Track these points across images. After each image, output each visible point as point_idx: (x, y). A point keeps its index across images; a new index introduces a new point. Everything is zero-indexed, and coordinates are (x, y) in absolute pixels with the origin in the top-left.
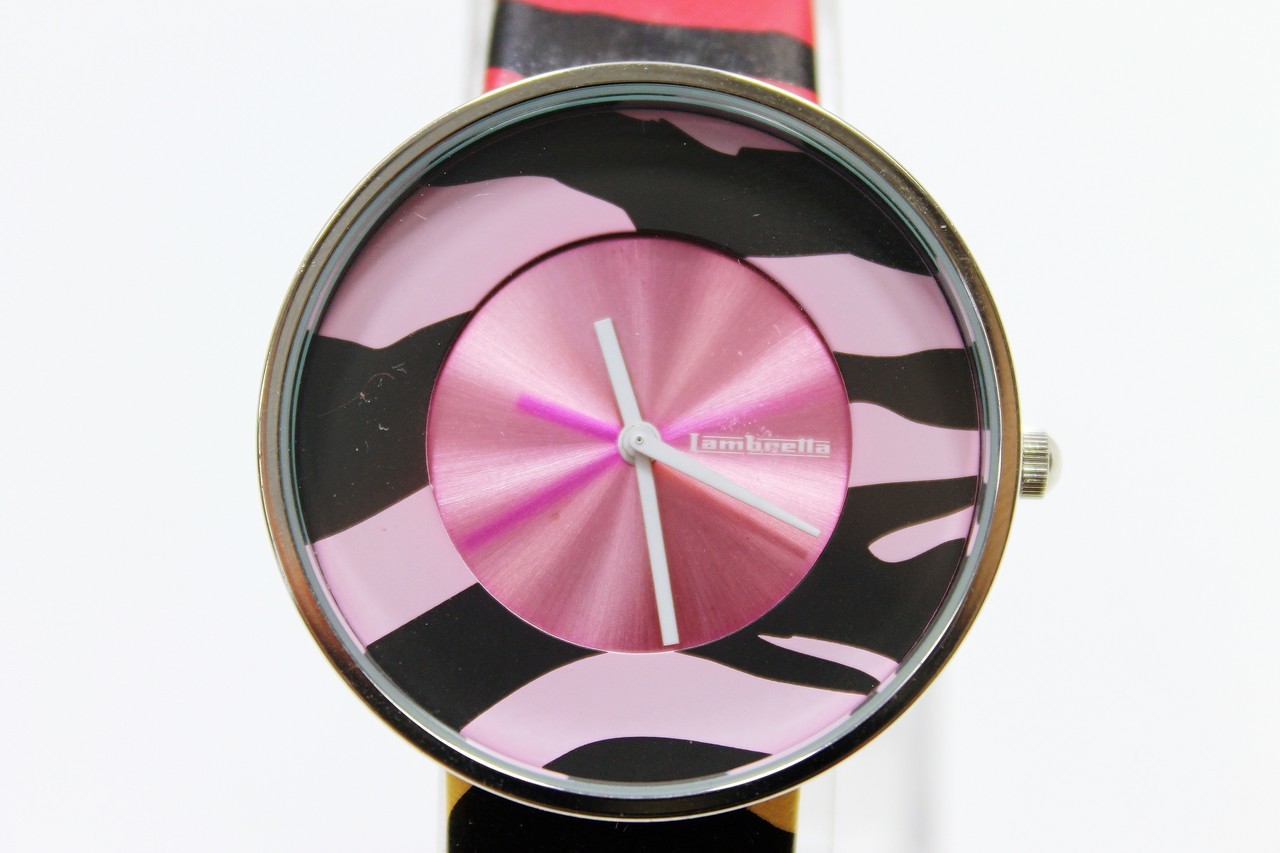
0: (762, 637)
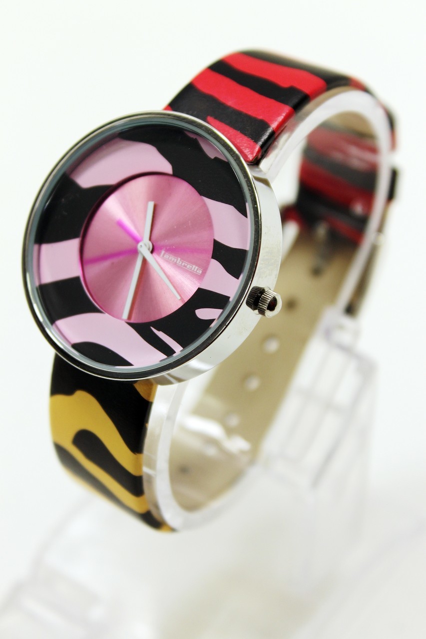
0: (152, 328)
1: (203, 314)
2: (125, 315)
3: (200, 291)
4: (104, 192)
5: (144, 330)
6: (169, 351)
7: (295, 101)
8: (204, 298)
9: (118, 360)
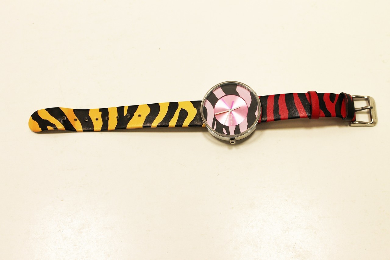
0: (216, 121)
1: (224, 130)
2: (215, 114)
3: (228, 127)
4: (237, 95)
5: (215, 119)
6: (213, 128)
7: (276, 117)
8: (227, 128)
9: (206, 118)
